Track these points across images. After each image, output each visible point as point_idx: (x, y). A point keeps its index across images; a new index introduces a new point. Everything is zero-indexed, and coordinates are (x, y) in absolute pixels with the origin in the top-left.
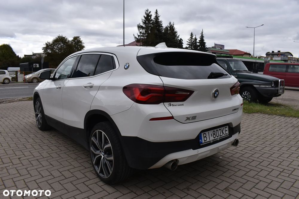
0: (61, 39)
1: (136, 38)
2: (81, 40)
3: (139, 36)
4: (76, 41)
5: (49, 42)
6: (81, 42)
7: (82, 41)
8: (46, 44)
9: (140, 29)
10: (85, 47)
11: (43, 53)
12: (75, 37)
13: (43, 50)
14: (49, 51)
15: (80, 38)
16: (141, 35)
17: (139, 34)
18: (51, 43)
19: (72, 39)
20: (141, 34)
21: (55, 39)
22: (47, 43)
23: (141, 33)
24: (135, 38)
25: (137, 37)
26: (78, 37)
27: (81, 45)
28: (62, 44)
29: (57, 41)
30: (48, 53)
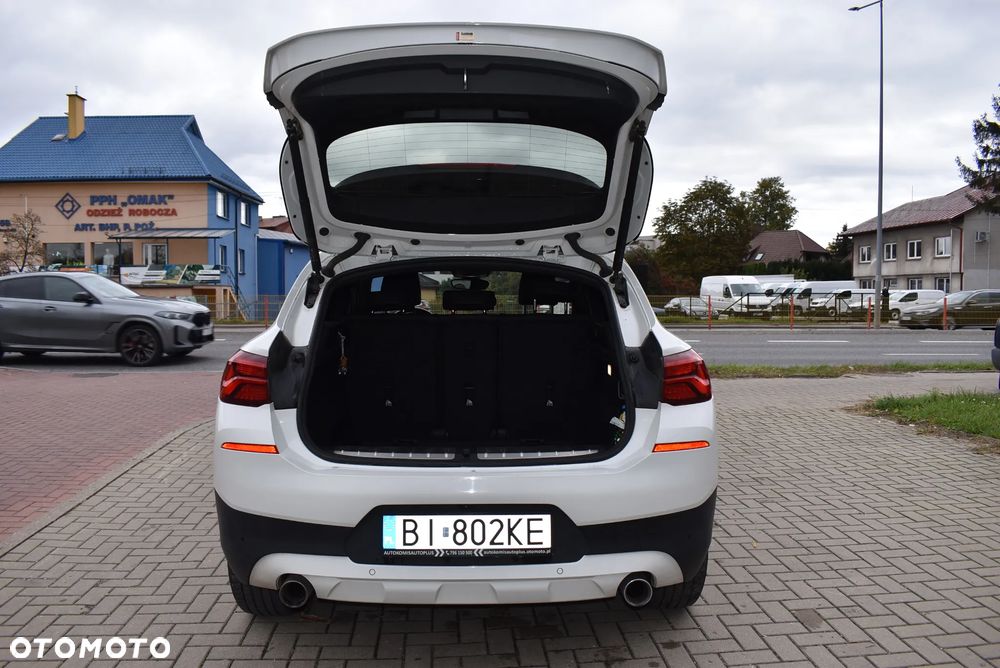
0: (710, 191)
1: (969, 170)
2: (784, 189)
3: (981, 163)
4: (768, 193)
5: (673, 201)
6: (782, 195)
7: (786, 193)
8: (665, 207)
9: (987, 137)
10: (797, 211)
11: (656, 237)
12: (764, 181)
13: (654, 225)
14: (673, 229)
15: (781, 182)
16: (990, 157)
17: (981, 157)
18: (679, 204)
19: (755, 187)
20: (986, 156)
21: (693, 191)
22: (667, 204)
23: (986, 150)
24: (966, 170)
25: (975, 167)
26: (775, 180)
27: (784, 206)
28: (714, 207)
29: (696, 198)
30: (669, 238)
